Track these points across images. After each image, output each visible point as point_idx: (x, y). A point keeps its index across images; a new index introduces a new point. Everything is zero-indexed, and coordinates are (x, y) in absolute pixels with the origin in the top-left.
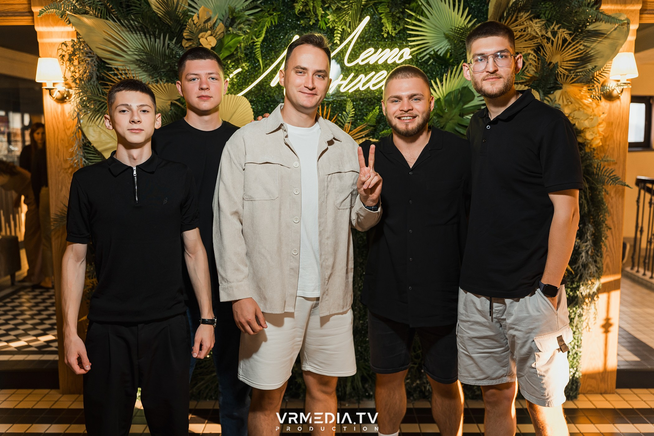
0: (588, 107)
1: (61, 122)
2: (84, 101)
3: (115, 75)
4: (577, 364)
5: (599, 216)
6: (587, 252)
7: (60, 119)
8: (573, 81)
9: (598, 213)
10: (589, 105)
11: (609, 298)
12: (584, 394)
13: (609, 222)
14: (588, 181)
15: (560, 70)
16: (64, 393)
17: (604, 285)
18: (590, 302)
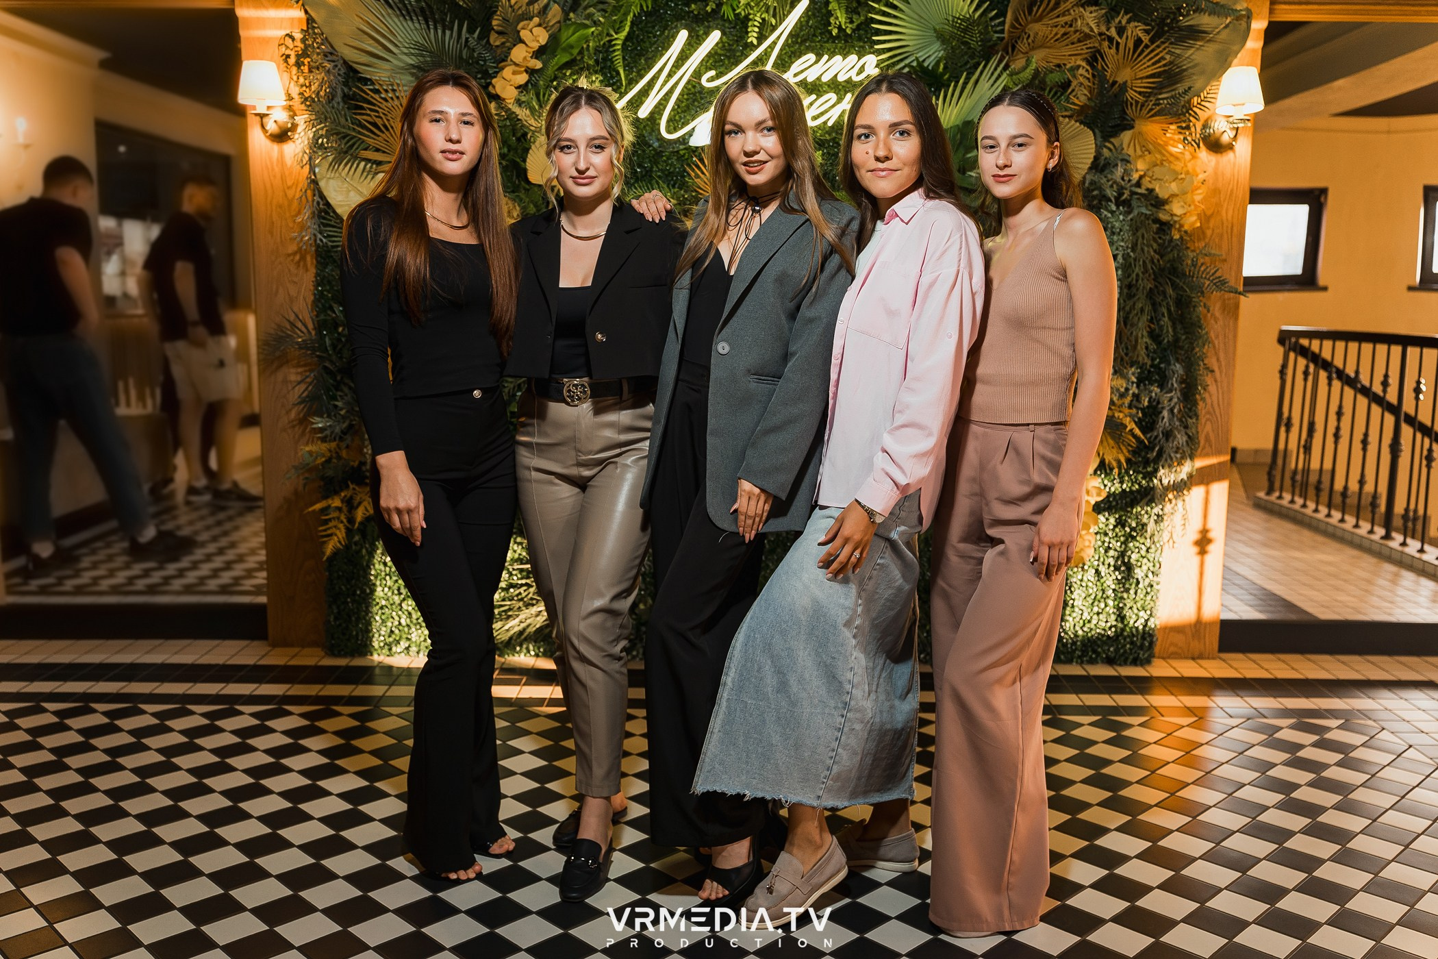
0: (1177, 158)
1: (278, 176)
2: (321, 136)
3: (377, 92)
4: (1152, 603)
5: (1193, 349)
6: (1171, 411)
7: (277, 169)
8: (1153, 112)
9: (1192, 344)
10: (1180, 156)
11: (1207, 493)
12: (1164, 658)
13: (1212, 362)
14: (1175, 286)
15: (1131, 94)
16: (274, 645)
17: (1200, 470)
18: (1176, 498)
